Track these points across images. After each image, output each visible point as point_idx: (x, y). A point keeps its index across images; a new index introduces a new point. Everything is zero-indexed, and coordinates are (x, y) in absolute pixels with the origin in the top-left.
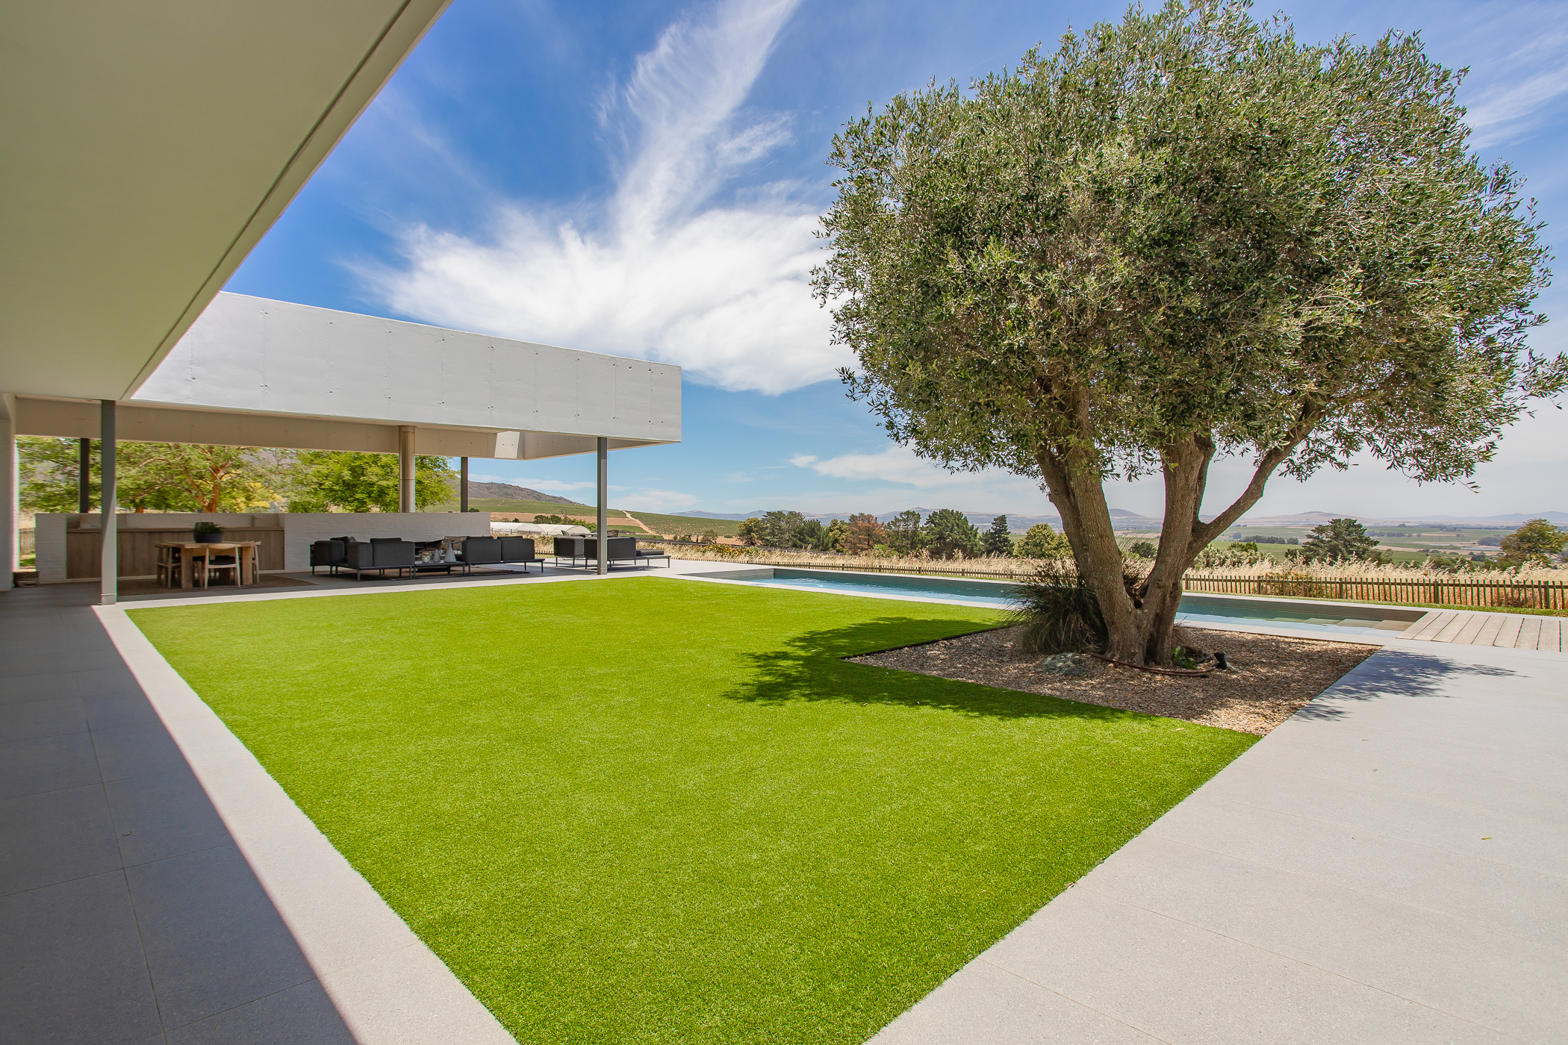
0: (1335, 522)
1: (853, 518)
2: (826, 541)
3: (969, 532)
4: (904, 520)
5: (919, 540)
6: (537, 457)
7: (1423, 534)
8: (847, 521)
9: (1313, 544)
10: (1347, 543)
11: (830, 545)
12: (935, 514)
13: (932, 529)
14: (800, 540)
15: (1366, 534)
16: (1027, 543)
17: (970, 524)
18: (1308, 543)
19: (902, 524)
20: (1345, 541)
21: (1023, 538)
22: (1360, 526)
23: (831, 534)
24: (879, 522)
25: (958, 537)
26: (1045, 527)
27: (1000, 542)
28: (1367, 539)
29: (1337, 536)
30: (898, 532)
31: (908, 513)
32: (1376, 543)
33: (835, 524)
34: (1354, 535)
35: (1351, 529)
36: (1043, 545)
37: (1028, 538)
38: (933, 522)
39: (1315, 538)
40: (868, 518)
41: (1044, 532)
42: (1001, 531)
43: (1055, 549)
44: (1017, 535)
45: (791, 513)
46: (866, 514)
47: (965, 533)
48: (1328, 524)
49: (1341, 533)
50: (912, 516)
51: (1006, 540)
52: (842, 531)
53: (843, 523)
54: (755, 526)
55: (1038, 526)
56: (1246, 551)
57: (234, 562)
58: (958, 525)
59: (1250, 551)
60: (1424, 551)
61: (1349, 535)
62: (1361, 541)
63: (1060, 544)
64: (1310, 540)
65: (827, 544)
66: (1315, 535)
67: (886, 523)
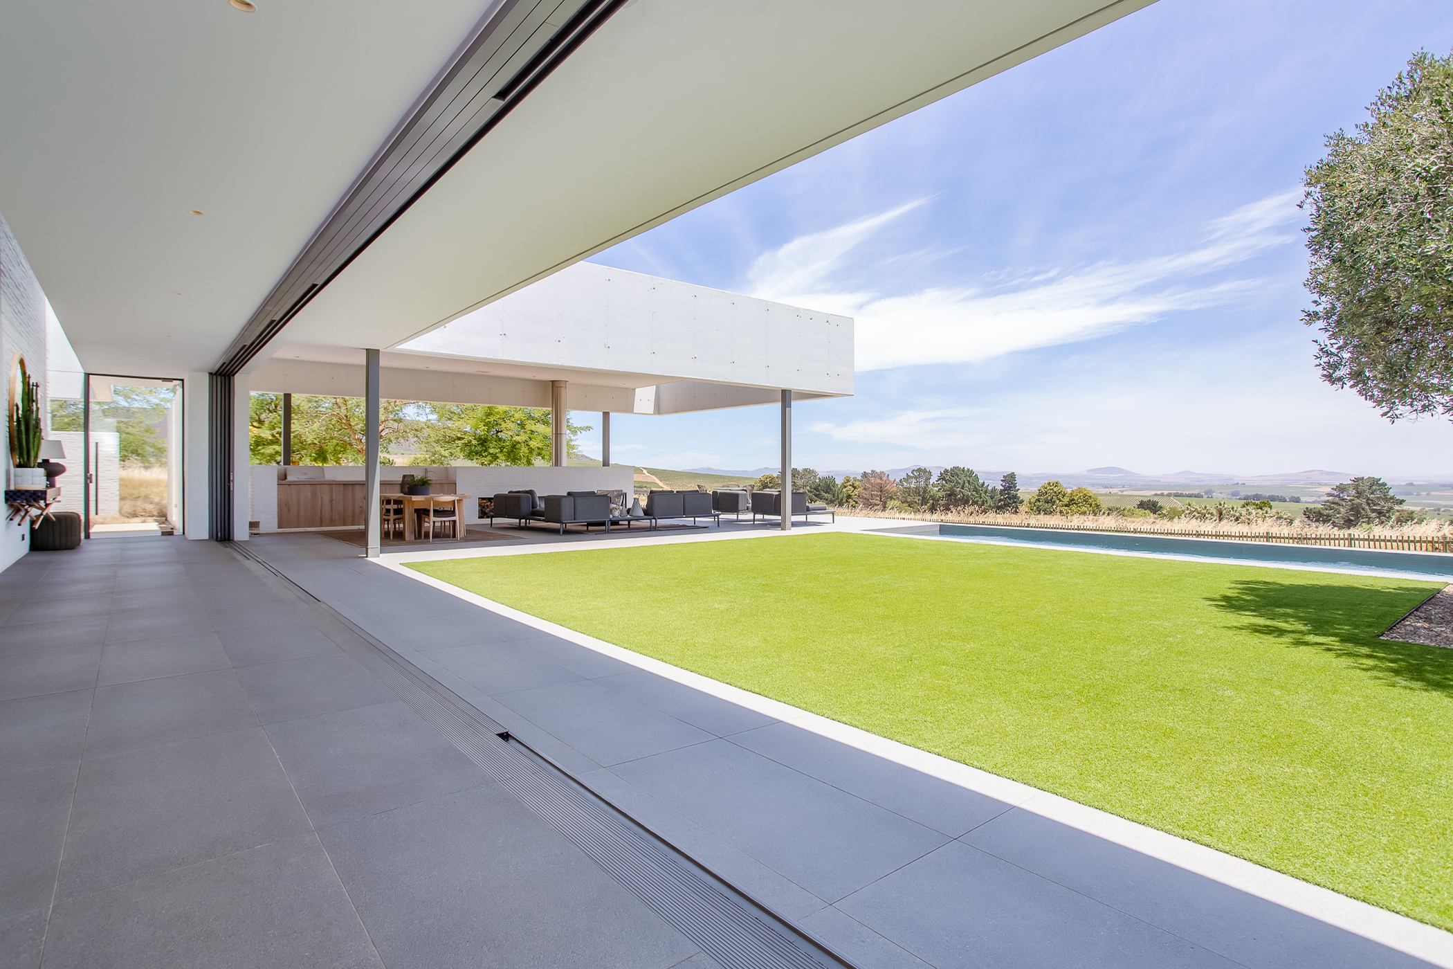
0: (1357, 480)
1: (865, 475)
2: (840, 496)
3: (978, 489)
4: (916, 478)
5: (931, 496)
6: (676, 411)
7: (1432, 493)
8: (860, 478)
9: (1333, 503)
10: (1370, 502)
11: (844, 500)
12: (946, 471)
13: (943, 486)
14: (816, 495)
15: (1391, 493)
16: (1038, 500)
17: (981, 481)
18: (1328, 501)
19: (914, 481)
20: (1368, 499)
21: (1034, 495)
22: (1384, 484)
23: (844, 490)
24: (891, 479)
25: (970, 494)
26: (1057, 485)
27: (1010, 499)
28: (1392, 498)
29: (1359, 494)
30: (910, 488)
31: (919, 470)
32: (1401, 502)
33: (848, 481)
34: (1378, 494)
35: (1374, 487)
36: (1054, 502)
37: (1039, 496)
38: (944, 479)
39: (1336, 496)
40: (880, 475)
41: (1055, 489)
42: (1011, 487)
43: (1066, 506)
44: (1026, 492)
45: (806, 470)
46: (878, 471)
47: (976, 490)
48: (1350, 482)
49: (1365, 491)
50: (922, 473)
51: (1015, 497)
52: (855, 488)
53: (855, 479)
54: (770, 483)
55: (1049, 484)
56: (1261, 509)
57: (455, 516)
58: (969, 482)
59: (1266, 509)
60: (1435, 510)
61: (1372, 493)
62: (1386, 499)
63: (1071, 501)
64: (1330, 498)
65: (842, 499)
66: (1336, 493)
67: (898, 480)
